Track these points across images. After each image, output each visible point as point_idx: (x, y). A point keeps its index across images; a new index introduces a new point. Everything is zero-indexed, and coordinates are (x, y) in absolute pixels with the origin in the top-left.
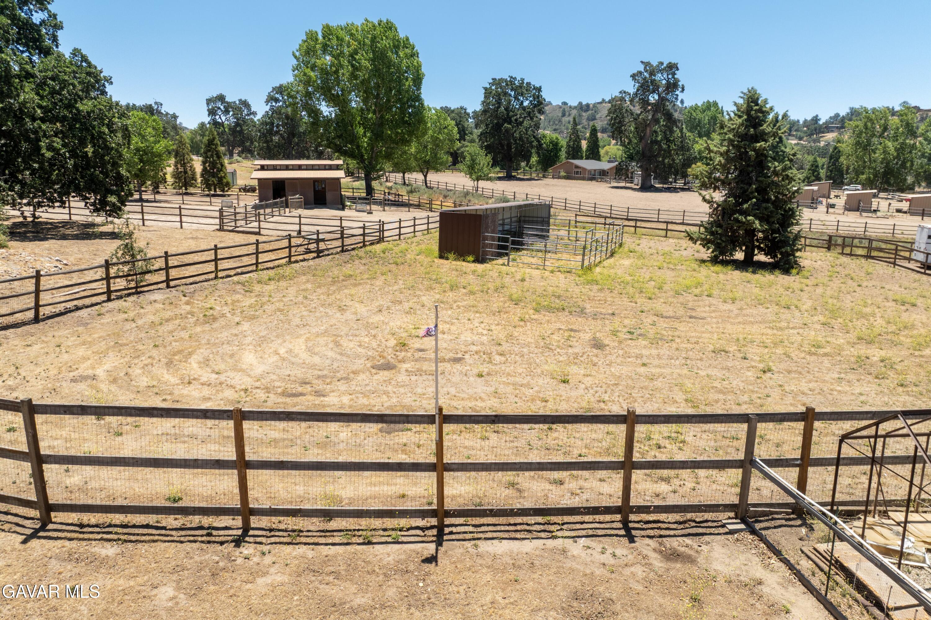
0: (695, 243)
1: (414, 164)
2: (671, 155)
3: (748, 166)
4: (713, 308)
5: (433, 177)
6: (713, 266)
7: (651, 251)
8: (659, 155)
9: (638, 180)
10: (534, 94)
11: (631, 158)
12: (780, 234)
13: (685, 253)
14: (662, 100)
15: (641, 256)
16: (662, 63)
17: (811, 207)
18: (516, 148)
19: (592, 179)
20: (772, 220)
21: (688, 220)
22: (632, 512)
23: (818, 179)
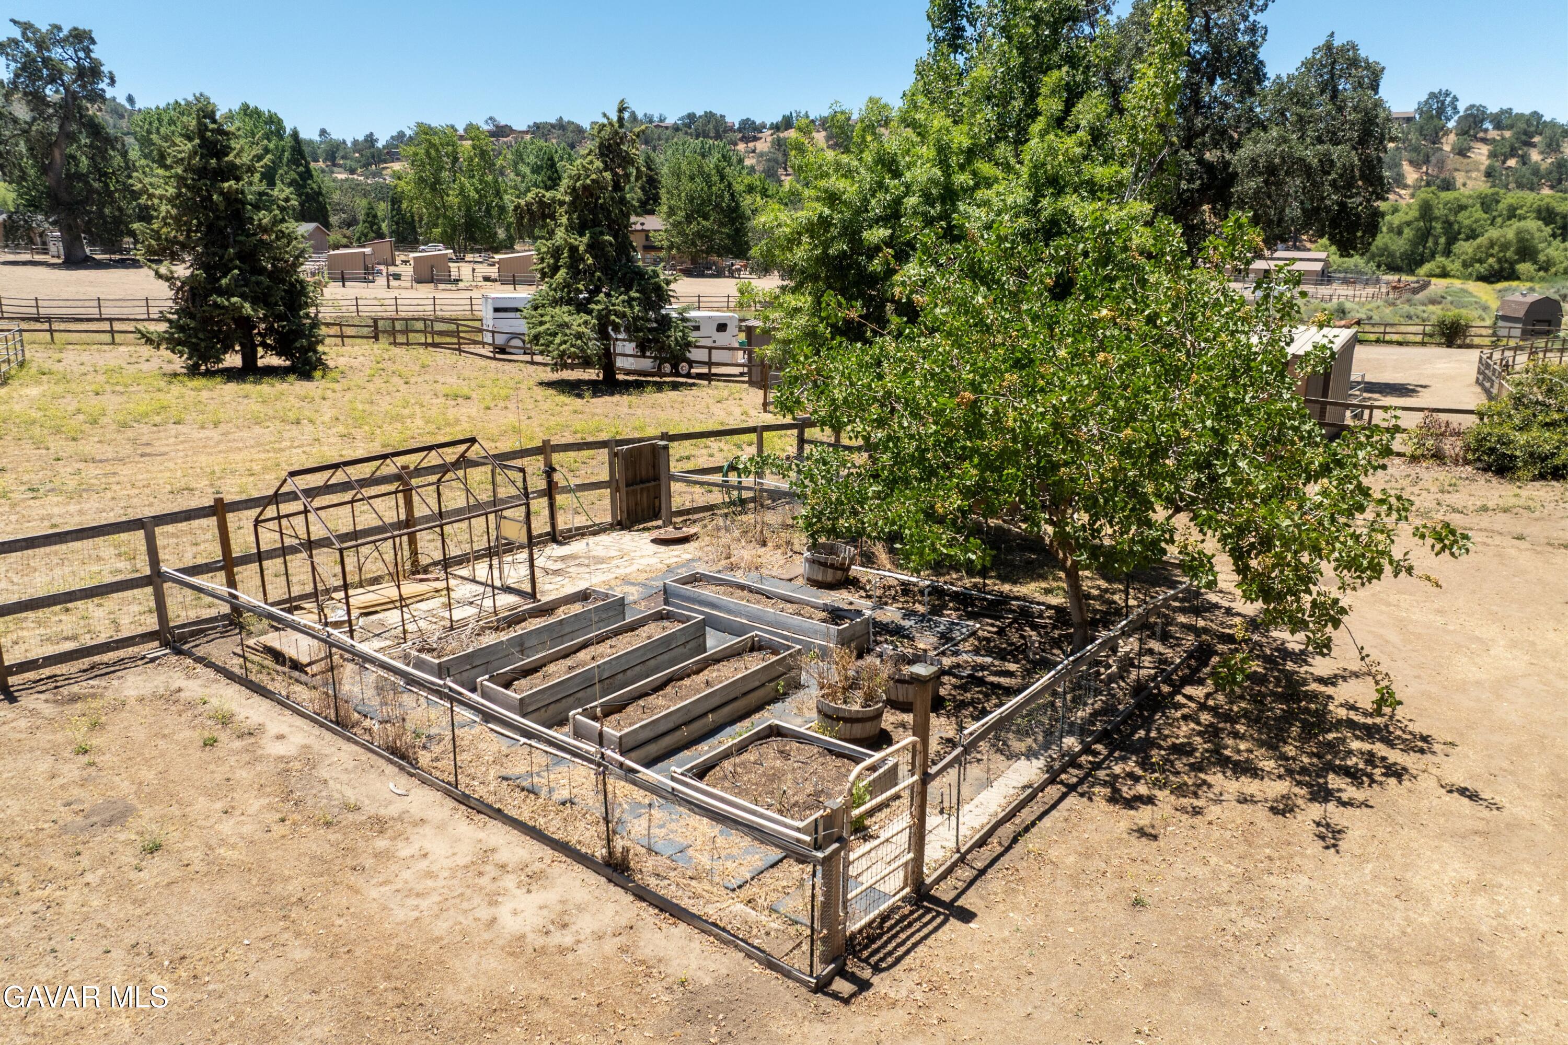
0: (158, 348)
2: (113, 201)
3: (218, 218)
4: (181, 438)
6: (191, 380)
7: (84, 369)
8: (87, 200)
9: (56, 247)
11: (34, 205)
12: (288, 321)
13: (145, 366)
14: (71, 96)
15: (65, 379)
16: (58, 28)
17: (366, 281)
20: (273, 300)
22: (12, 674)
23: (380, 236)
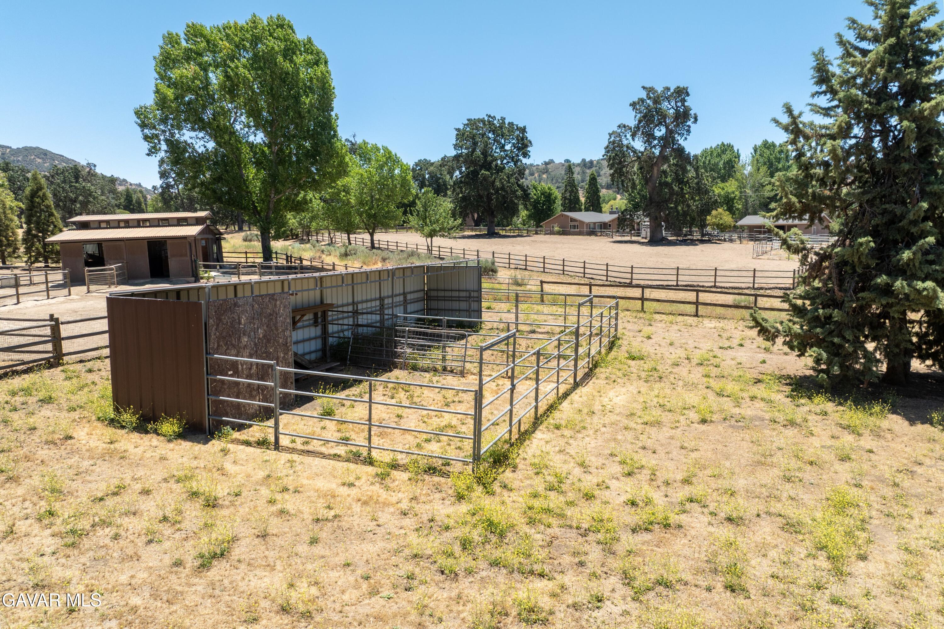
1: (357, 220)
2: (685, 200)
5: (381, 237)
8: (670, 200)
9: (646, 232)
10: (518, 136)
11: (636, 207)
14: (669, 132)
16: (668, 89)
18: (497, 198)
19: (592, 233)
21: (722, 282)
